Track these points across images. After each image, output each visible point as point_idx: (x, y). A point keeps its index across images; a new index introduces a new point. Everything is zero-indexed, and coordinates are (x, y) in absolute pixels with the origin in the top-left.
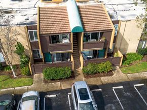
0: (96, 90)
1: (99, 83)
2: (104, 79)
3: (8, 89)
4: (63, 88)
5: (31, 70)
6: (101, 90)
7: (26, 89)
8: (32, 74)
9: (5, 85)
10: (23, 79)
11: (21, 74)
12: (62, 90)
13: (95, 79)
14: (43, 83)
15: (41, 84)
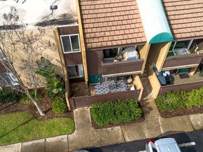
0: (186, 145)
1: (188, 129)
2: (195, 120)
3: (35, 142)
4: (128, 140)
5: (69, 105)
6: (193, 143)
7: (66, 140)
8: (70, 109)
9: (29, 134)
10: (56, 120)
11: (50, 109)
12: (126, 143)
13: (179, 118)
14: (92, 129)
15: (88, 130)
